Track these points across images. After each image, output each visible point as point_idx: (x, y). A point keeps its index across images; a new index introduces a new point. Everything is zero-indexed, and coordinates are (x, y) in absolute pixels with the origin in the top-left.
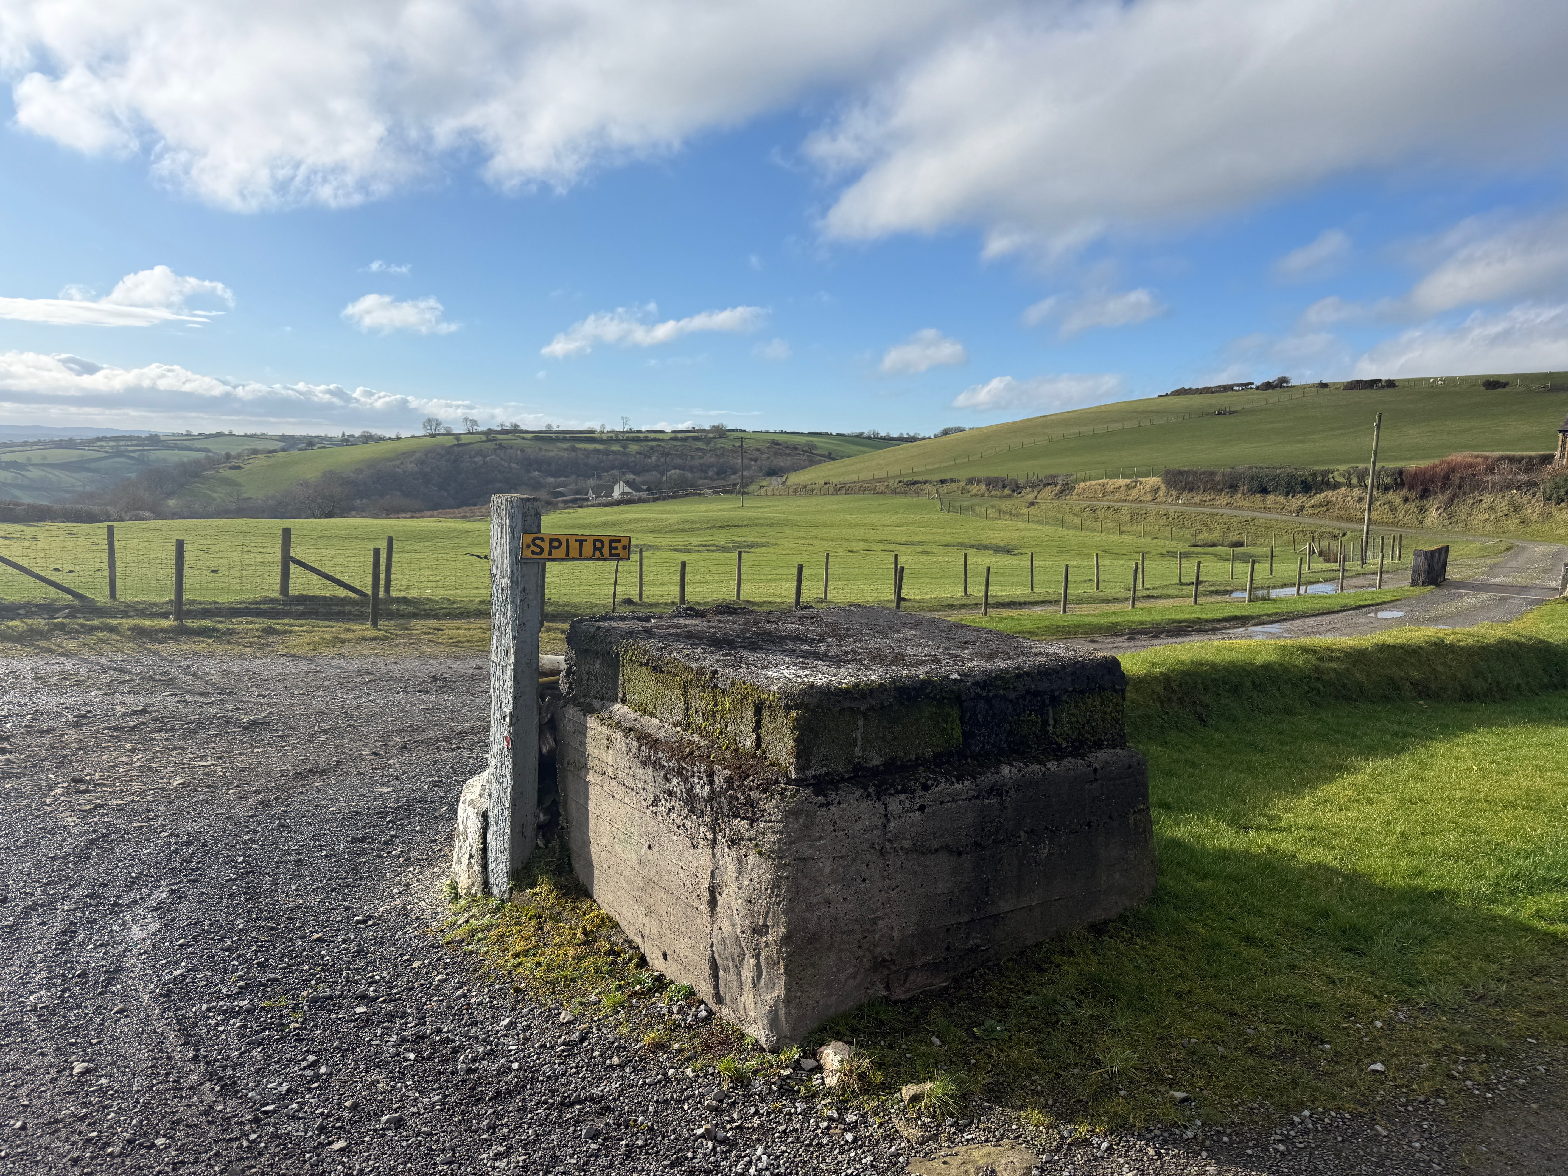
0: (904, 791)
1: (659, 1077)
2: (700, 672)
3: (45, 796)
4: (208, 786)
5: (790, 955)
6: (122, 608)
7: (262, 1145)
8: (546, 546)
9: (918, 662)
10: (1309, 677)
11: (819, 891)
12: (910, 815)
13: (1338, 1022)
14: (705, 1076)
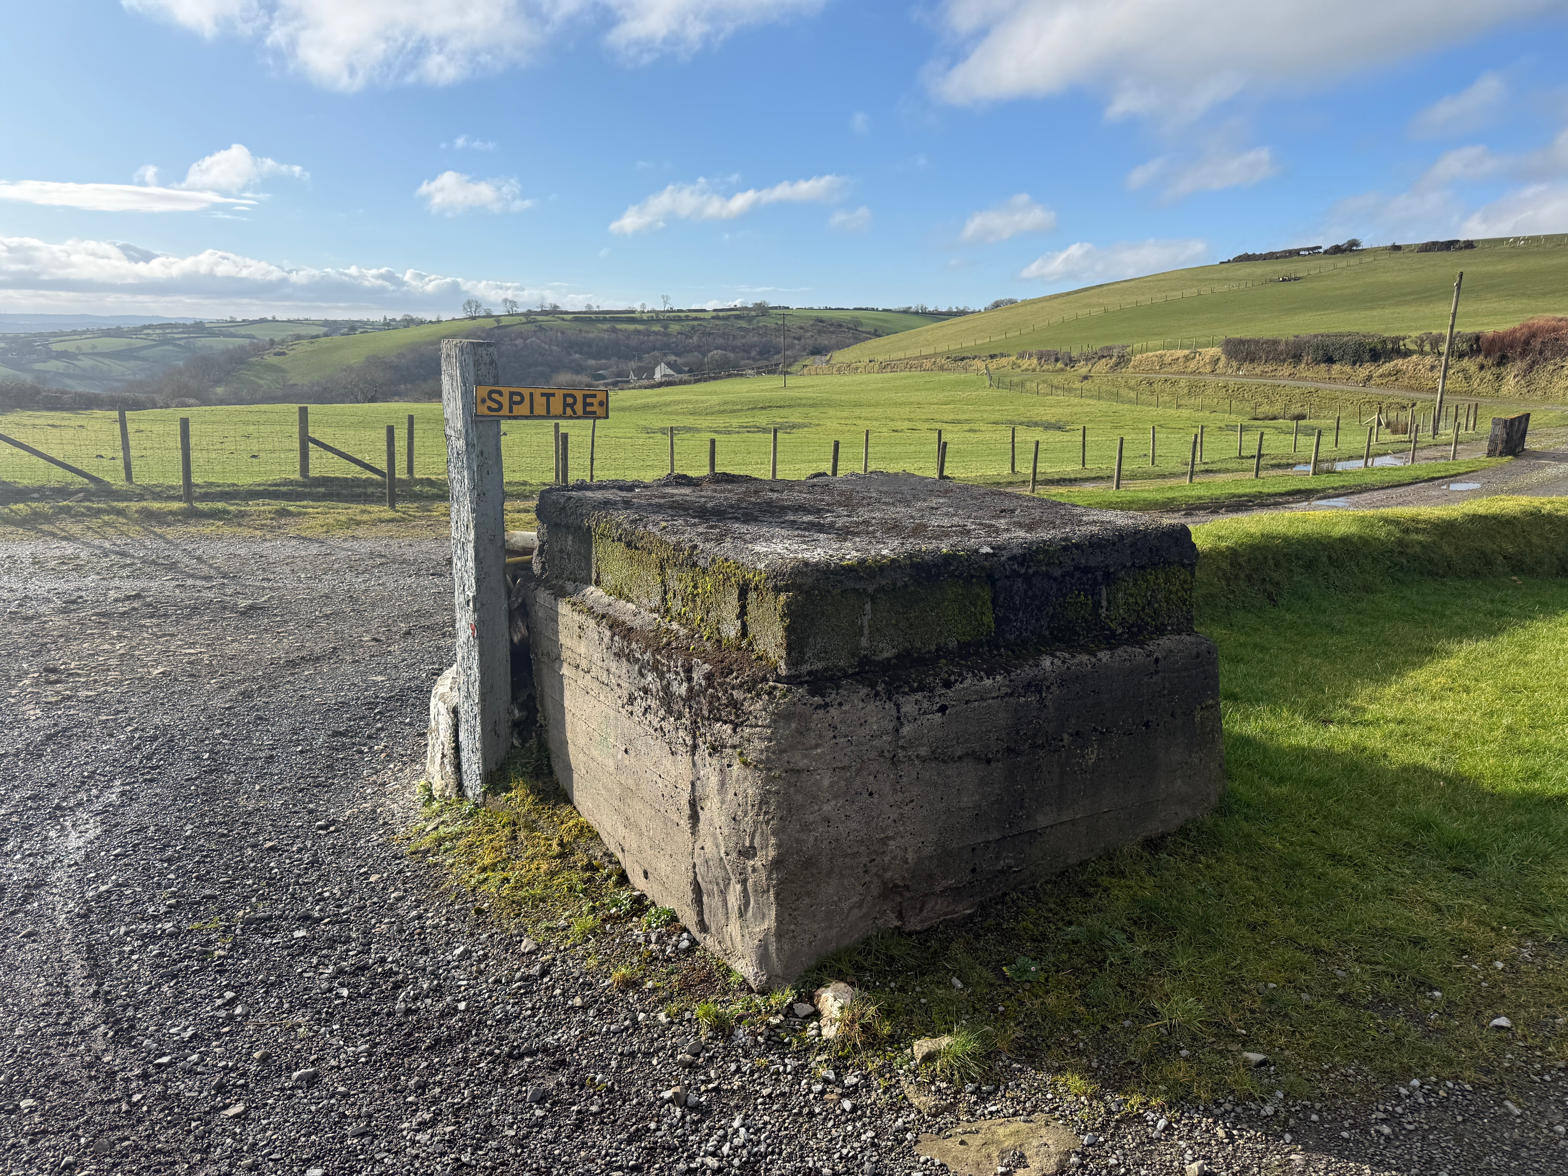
0: (921, 689)
1: (627, 1023)
2: (677, 548)
3: (13, 687)
4: (190, 676)
5: (781, 882)
6: (138, 492)
7: (145, 1108)
8: (505, 400)
9: (942, 534)
10: (1392, 551)
11: (816, 808)
12: (928, 717)
13: (1449, 962)
14: (680, 1023)
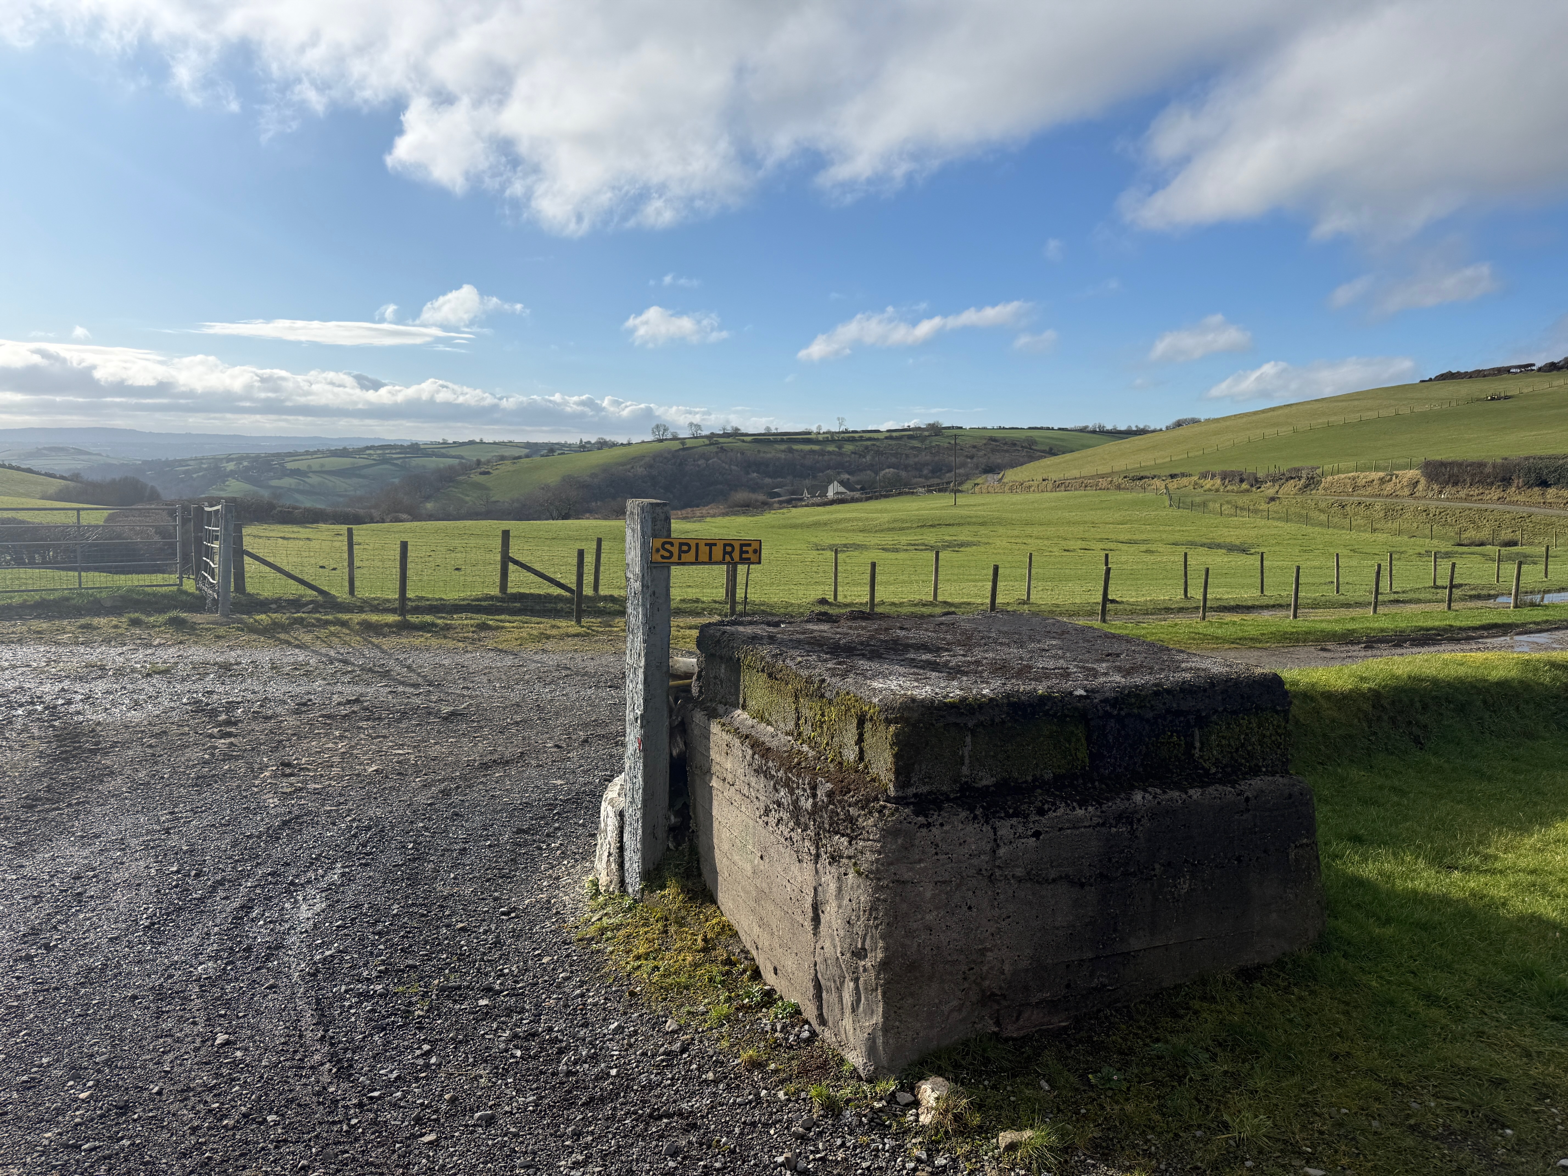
0: (1016, 815)
1: (751, 1097)
2: (809, 681)
3: (256, 778)
4: (399, 774)
5: (888, 982)
6: (359, 604)
7: (360, 1130)
8: (675, 550)
9: (1046, 674)
11: (919, 917)
12: (1023, 840)
13: (1528, 1104)
14: (796, 1101)
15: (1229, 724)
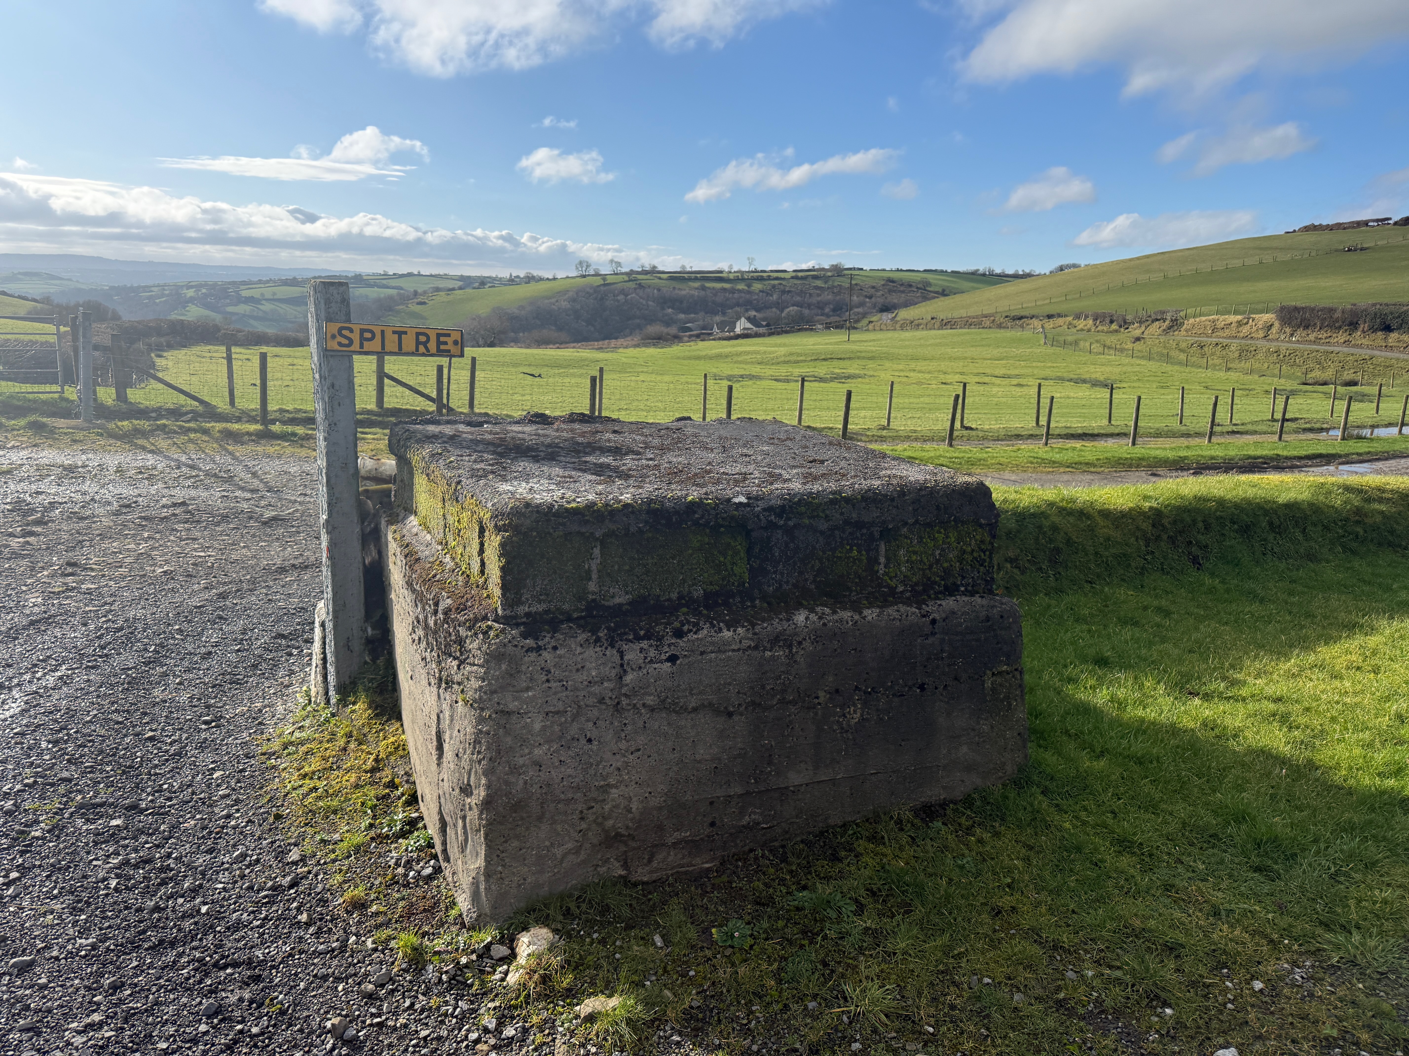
0: (647, 637)
1: (336, 944)
3: (31, 577)
4: (187, 576)
5: (490, 824)
6: (230, 414)
8: (356, 337)
10: (1347, 520)
11: (527, 751)
12: (656, 666)
13: (1200, 976)
14: (383, 952)
15: (921, 538)
